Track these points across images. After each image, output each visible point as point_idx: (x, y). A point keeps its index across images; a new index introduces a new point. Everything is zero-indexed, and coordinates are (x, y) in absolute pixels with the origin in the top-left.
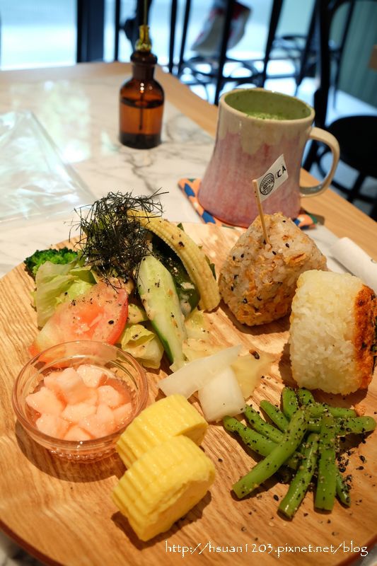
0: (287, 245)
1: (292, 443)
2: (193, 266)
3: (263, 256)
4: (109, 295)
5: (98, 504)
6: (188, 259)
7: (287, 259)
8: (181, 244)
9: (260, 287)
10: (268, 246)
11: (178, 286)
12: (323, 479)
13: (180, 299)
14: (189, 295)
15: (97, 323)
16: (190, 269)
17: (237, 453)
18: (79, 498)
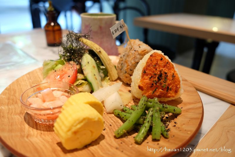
0: (140, 47)
1: (140, 110)
2: (105, 61)
3: (131, 53)
4: (69, 68)
5: (52, 139)
6: (103, 58)
7: (140, 52)
8: (100, 51)
9: (130, 65)
10: (133, 49)
11: (98, 67)
12: (155, 126)
13: (99, 72)
14: (103, 70)
15: (64, 77)
16: (104, 62)
17: (119, 123)
18: (43, 137)
